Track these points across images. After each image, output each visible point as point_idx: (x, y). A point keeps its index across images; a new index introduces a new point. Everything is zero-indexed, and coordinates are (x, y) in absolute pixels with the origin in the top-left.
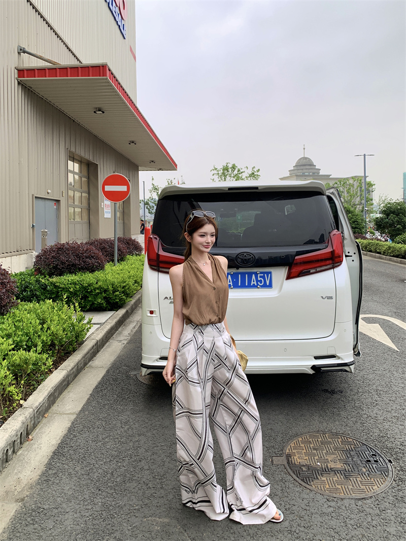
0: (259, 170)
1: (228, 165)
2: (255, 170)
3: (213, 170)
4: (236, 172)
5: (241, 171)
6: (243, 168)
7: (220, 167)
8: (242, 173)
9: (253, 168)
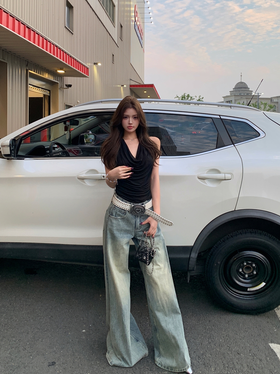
0: (203, 98)
1: (185, 94)
2: (201, 97)
3: (176, 97)
4: (190, 98)
5: (193, 98)
6: (194, 96)
7: (180, 96)
8: (193, 99)
9: (199, 96)
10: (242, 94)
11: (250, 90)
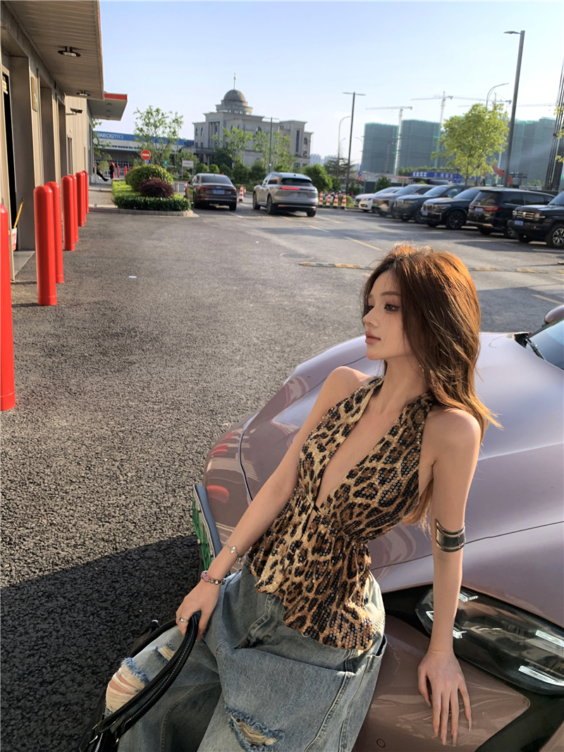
1: (152, 108)
2: (178, 116)
5: (165, 116)
6: (167, 112)
9: (176, 113)
10: (235, 112)
11: (249, 105)
